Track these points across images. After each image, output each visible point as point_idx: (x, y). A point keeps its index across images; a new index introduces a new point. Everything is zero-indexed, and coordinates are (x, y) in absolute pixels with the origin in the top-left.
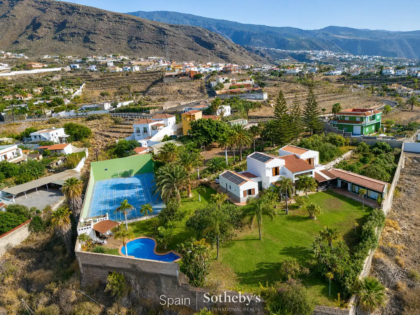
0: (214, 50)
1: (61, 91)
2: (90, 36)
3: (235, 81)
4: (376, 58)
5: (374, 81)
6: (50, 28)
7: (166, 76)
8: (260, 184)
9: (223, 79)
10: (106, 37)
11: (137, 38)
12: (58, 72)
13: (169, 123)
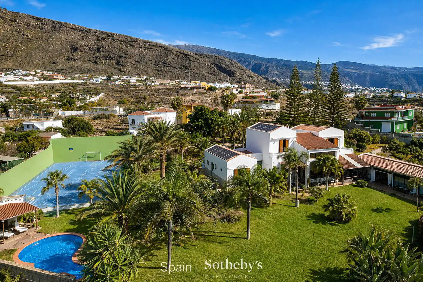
0: (234, 77)
1: (77, 96)
2: (121, 60)
3: (248, 93)
4: (383, 90)
5: (386, 103)
6: (85, 52)
7: (182, 88)
8: (260, 163)
9: (237, 90)
10: (135, 61)
11: (164, 63)
12: (81, 84)
13: (168, 118)
